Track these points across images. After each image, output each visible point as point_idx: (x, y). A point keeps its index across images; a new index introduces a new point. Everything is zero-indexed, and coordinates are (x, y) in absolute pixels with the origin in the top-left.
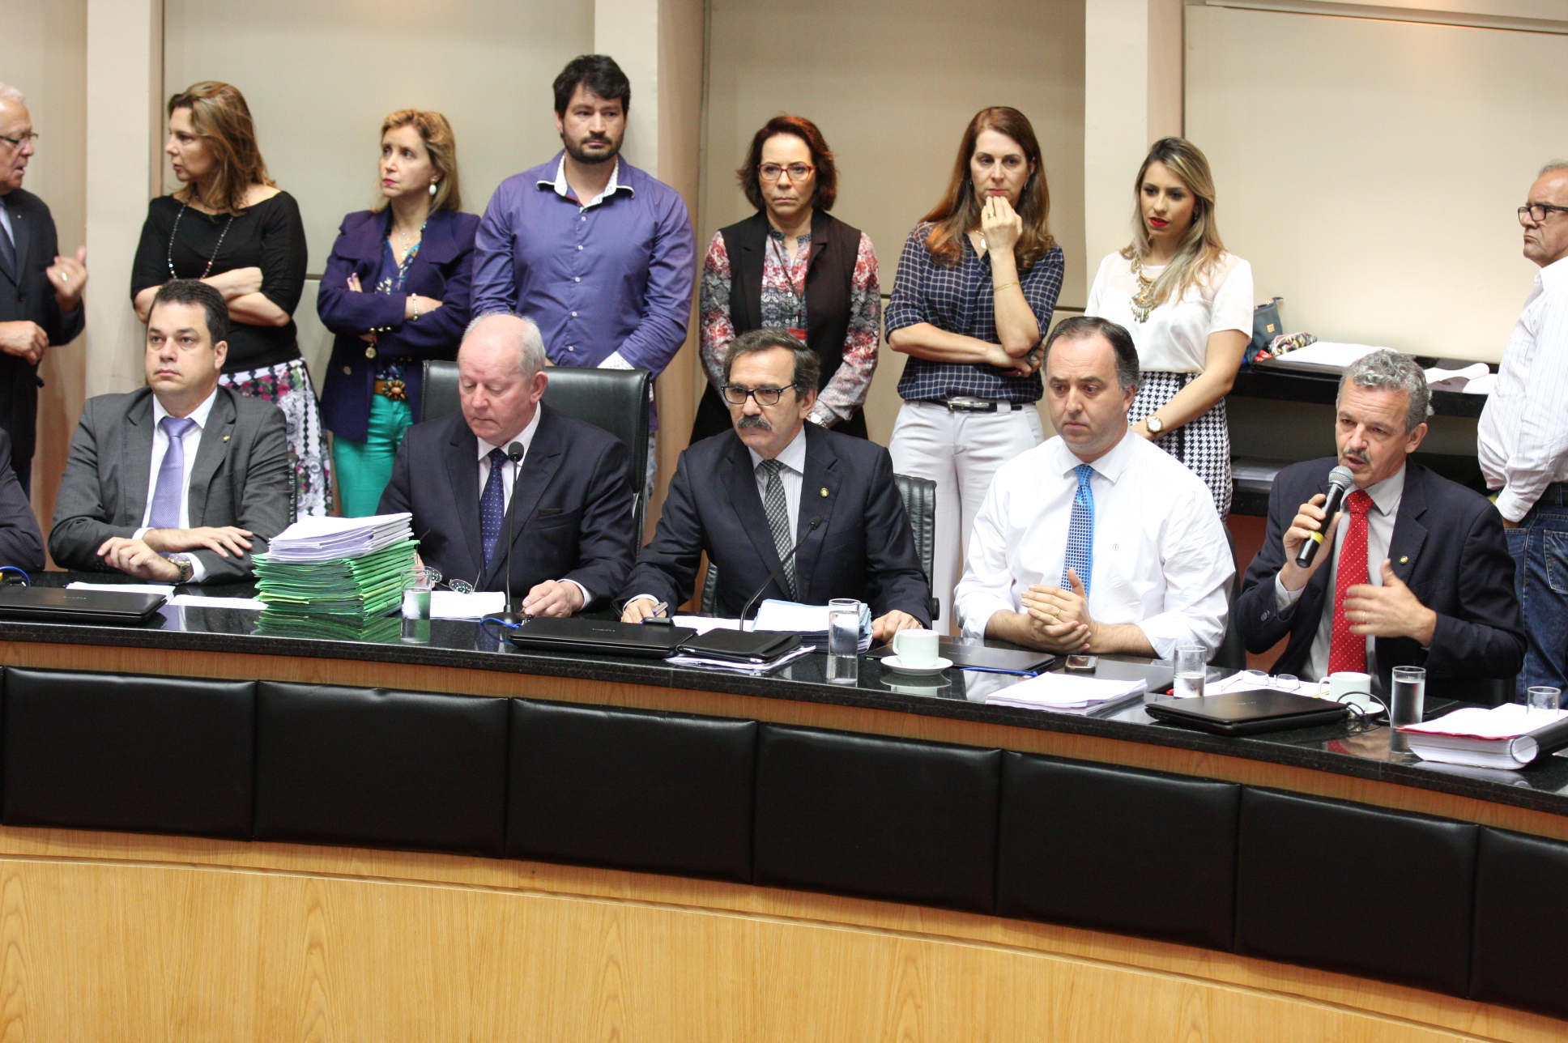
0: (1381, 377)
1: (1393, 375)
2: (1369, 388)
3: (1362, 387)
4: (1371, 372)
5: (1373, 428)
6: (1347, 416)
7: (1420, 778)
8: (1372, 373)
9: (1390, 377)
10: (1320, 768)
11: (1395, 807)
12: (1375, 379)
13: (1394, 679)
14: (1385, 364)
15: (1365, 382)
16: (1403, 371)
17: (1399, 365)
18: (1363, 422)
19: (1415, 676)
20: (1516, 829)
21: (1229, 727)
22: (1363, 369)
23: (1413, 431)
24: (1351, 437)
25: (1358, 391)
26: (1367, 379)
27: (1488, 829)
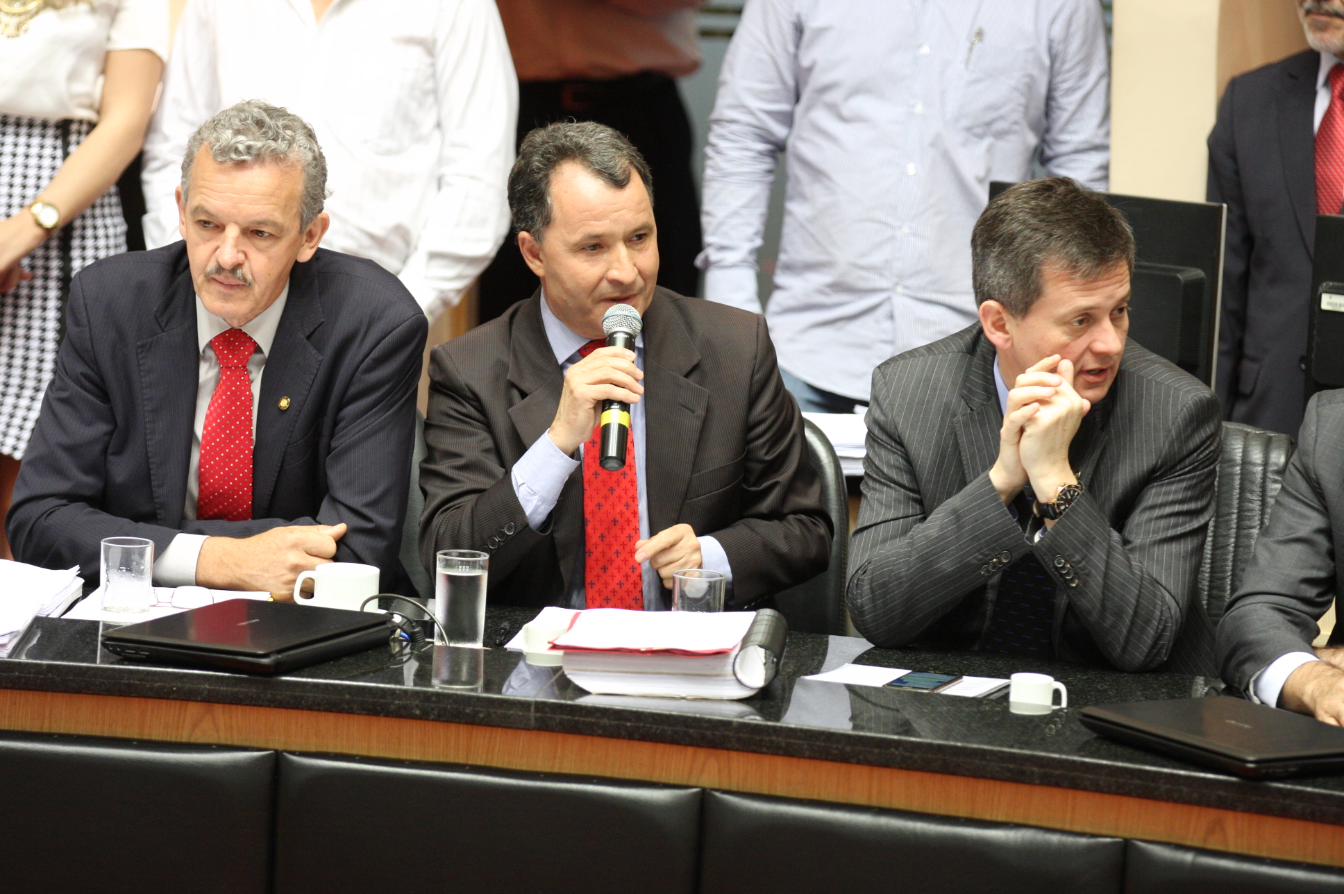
0: (259, 144)
1: (275, 140)
2: (241, 165)
3: (230, 163)
4: (241, 138)
5: (253, 232)
6: (207, 212)
7: (605, 721)
8: (243, 141)
9: (272, 144)
10: (424, 716)
11: (547, 769)
12: (249, 148)
13: (441, 571)
14: (260, 123)
15: (234, 156)
16: (289, 132)
17: (280, 123)
18: (236, 223)
19: (473, 565)
20: (765, 791)
21: (265, 661)
22: (227, 136)
23: (309, 228)
24: (217, 248)
25: (220, 171)
26: (236, 151)
27: (718, 794)
